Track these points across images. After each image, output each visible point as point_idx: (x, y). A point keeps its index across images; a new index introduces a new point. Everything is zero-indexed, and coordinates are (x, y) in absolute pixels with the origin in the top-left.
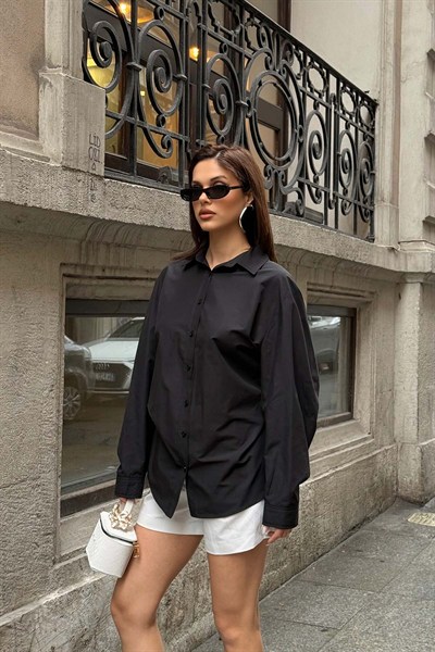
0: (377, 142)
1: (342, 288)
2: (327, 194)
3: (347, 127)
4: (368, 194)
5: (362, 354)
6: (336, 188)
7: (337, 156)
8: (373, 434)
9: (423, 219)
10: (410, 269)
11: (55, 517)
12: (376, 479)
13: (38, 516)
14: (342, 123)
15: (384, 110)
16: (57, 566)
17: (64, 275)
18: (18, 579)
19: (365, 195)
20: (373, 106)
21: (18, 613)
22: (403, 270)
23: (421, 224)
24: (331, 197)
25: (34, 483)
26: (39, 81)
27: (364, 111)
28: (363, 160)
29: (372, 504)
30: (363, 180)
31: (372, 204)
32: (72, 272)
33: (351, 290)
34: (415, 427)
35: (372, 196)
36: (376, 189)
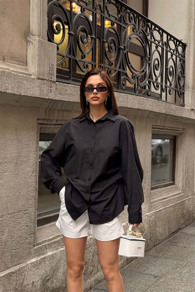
1: (169, 127)
2: (162, 86)
3: (172, 56)
4: (182, 85)
5: (179, 156)
6: (166, 83)
7: (167, 69)
8: (184, 191)
11: (35, 227)
12: (184, 211)
13: (27, 226)
14: (169, 54)
15: (190, 48)
16: (35, 248)
17: (39, 124)
18: (18, 252)
19: (180, 86)
20: (184, 46)
21: (18, 267)
24: (164, 87)
25: (25, 212)
26: (27, 42)
27: (180, 49)
28: (179, 70)
29: (183, 222)
30: (179, 79)
31: (184, 90)
32: (42, 122)
33: (173, 128)
35: (184, 86)
36: (186, 83)
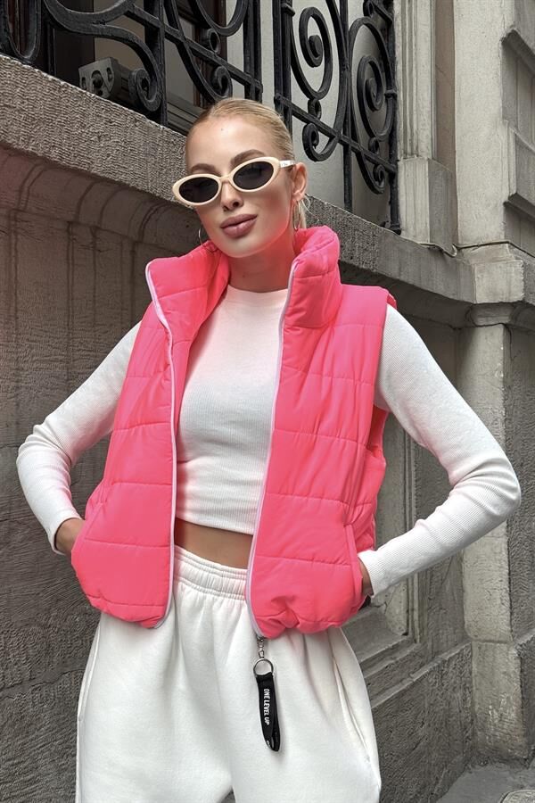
0: (398, 28)
9: (505, 198)
10: (481, 297)
22: (465, 298)
23: (501, 209)
34: (505, 608)
